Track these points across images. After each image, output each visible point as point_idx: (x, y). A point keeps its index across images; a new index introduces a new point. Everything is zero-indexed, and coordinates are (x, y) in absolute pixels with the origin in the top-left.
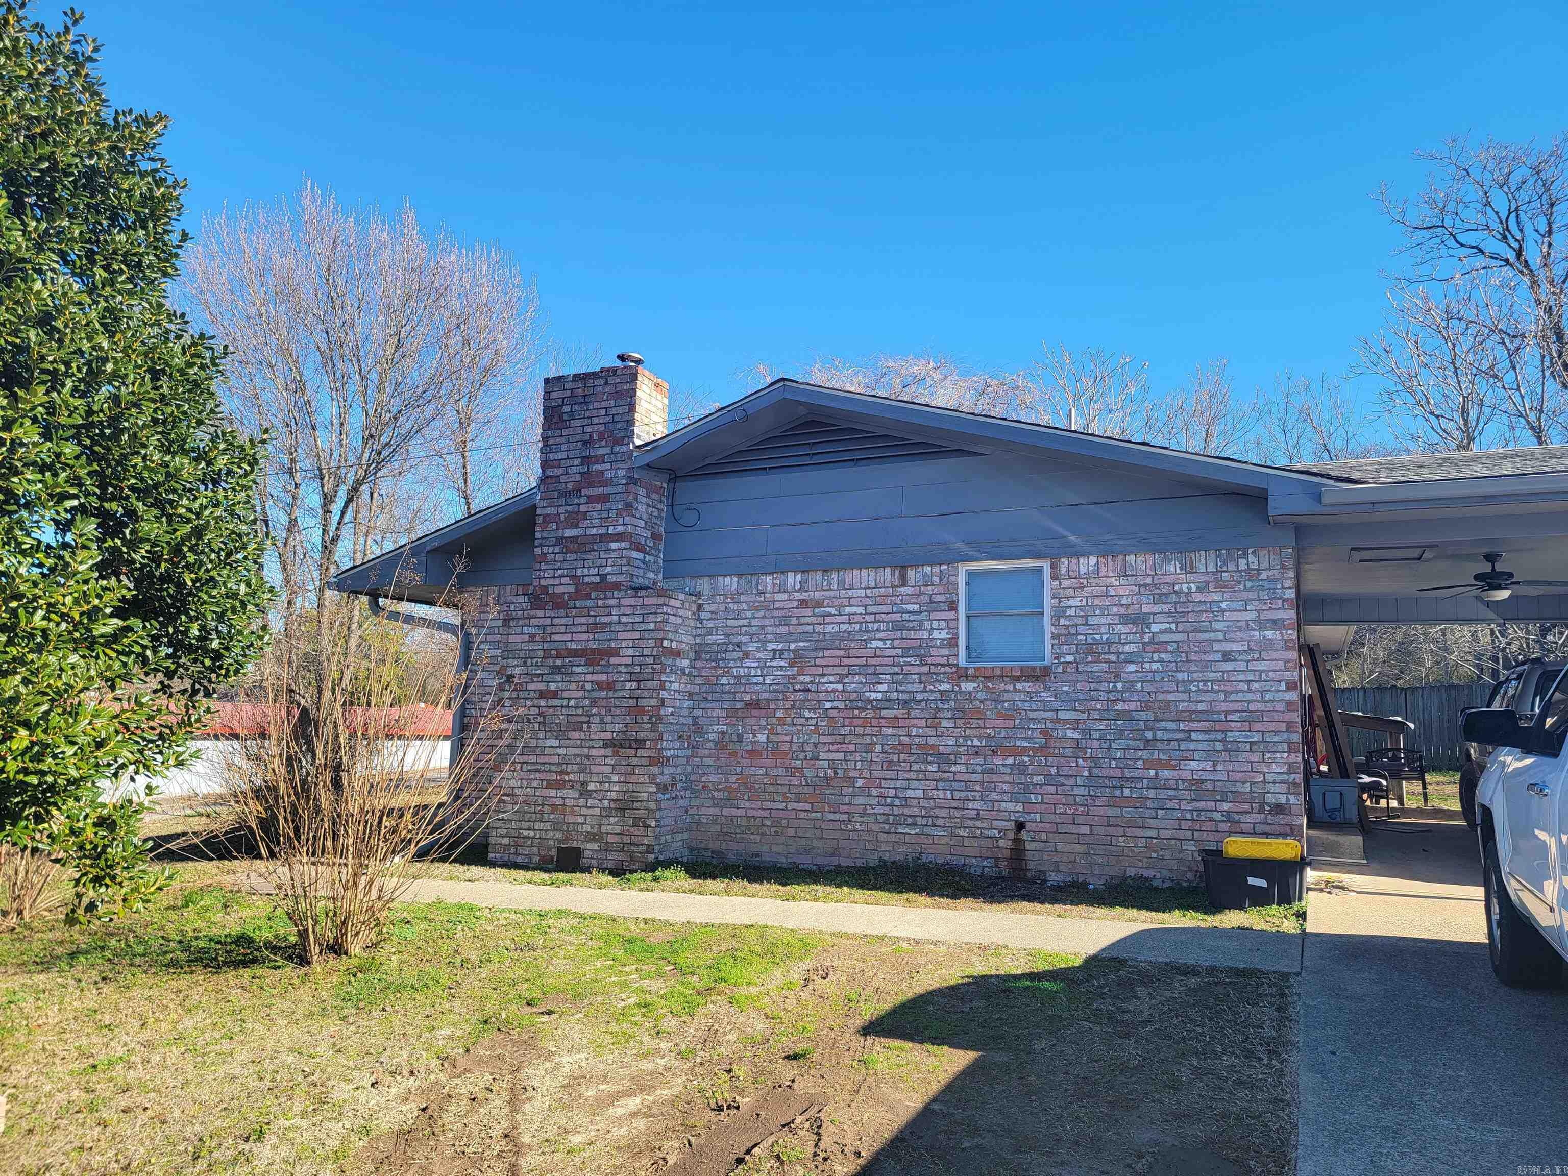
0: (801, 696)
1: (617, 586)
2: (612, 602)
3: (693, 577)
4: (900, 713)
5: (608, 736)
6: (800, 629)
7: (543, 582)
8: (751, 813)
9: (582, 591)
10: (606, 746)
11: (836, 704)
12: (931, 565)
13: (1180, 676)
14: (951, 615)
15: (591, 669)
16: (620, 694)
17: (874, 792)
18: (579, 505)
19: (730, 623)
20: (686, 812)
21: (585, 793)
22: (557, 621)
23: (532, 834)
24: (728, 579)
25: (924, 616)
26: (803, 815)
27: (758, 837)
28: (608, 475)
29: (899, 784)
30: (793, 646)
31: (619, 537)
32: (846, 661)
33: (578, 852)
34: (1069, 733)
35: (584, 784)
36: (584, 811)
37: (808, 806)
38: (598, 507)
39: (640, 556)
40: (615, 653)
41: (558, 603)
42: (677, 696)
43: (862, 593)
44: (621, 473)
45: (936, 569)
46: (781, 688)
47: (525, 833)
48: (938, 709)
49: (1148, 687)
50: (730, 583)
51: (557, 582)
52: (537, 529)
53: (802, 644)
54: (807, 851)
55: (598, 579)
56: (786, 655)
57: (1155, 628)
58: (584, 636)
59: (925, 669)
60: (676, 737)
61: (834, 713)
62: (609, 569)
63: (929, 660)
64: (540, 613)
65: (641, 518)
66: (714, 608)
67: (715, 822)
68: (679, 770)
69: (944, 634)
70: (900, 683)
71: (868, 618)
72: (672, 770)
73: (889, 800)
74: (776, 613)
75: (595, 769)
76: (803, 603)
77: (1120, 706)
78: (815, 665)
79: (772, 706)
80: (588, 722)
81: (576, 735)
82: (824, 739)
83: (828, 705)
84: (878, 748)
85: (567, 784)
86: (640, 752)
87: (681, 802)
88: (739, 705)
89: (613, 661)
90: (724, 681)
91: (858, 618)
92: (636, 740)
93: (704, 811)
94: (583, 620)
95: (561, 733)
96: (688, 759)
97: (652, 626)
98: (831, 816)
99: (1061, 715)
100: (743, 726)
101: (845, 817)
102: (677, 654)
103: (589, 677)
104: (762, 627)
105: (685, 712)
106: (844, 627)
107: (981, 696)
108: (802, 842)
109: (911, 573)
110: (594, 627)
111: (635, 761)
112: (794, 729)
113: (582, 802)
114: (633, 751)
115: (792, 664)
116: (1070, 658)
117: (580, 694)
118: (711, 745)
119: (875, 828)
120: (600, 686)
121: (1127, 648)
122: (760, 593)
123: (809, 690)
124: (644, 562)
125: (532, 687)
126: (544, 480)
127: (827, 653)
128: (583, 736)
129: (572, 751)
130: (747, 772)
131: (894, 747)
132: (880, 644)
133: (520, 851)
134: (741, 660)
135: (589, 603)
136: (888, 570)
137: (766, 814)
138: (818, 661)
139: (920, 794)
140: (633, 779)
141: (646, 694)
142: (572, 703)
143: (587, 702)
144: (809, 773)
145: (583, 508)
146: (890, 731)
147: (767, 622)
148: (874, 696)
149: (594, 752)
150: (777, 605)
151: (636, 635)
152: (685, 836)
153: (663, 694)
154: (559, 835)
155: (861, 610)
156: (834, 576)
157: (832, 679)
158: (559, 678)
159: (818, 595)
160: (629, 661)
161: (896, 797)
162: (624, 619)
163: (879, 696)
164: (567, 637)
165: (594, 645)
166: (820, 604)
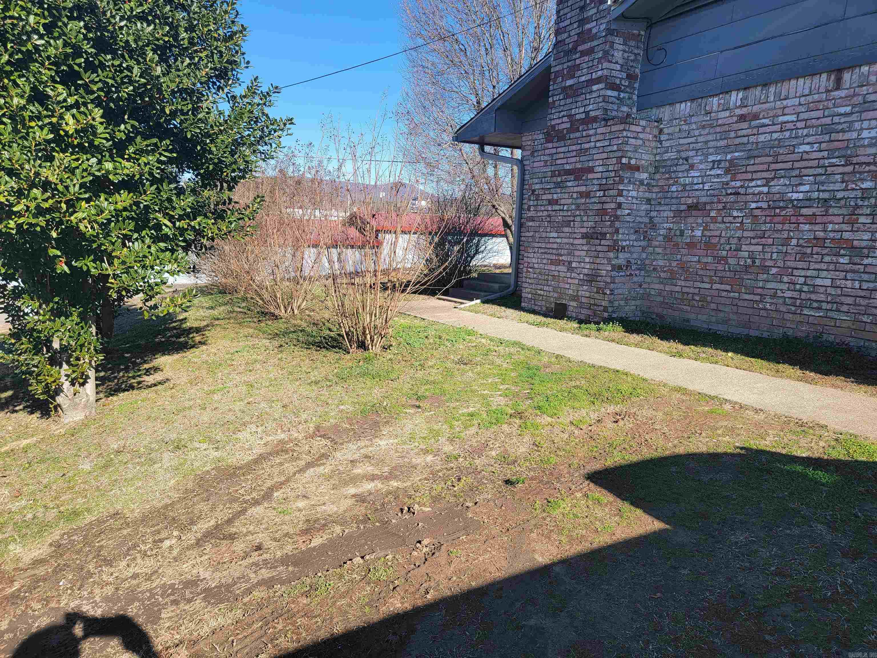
0: (732, 198)
1: (595, 119)
2: (591, 132)
3: (658, 107)
4: (818, 211)
5: (584, 230)
6: (737, 141)
7: (553, 123)
8: (685, 290)
9: (574, 126)
10: (583, 238)
11: (759, 204)
15: (577, 183)
16: (593, 200)
17: (785, 279)
18: (575, 59)
19: (682, 141)
20: (640, 286)
21: (570, 269)
22: (560, 150)
23: (542, 293)
24: (683, 105)
25: (854, 117)
26: (724, 294)
27: (689, 308)
28: (595, 30)
29: (809, 273)
30: (729, 157)
31: (598, 81)
32: (773, 166)
33: (564, 307)
35: (570, 263)
36: (570, 281)
37: (728, 288)
38: (586, 58)
39: (615, 93)
40: (591, 170)
41: (561, 137)
42: (634, 201)
43: (796, 101)
44: (602, 27)
46: (716, 192)
47: (539, 292)
48: (857, 206)
50: (685, 108)
51: (560, 121)
52: (551, 83)
53: (737, 154)
54: (726, 322)
55: (583, 116)
56: (723, 165)
58: (573, 160)
59: (849, 169)
60: (632, 231)
61: (757, 212)
62: (591, 107)
63: (855, 160)
64: (550, 145)
65: (616, 63)
66: (671, 130)
67: (660, 295)
68: (635, 256)
70: (823, 183)
71: (800, 125)
72: (627, 255)
73: (798, 287)
74: (718, 129)
75: (577, 253)
76: (742, 118)
78: (746, 172)
79: (708, 207)
80: (574, 221)
81: (566, 229)
82: (746, 234)
83: (754, 205)
84: (794, 242)
85: (561, 263)
86: (603, 242)
87: (635, 279)
88: (683, 207)
89: (590, 176)
91: (790, 126)
92: (600, 233)
93: (652, 286)
94: (574, 148)
95: (559, 227)
96: (644, 249)
97: (615, 148)
98: (747, 297)
100: (685, 224)
101: (758, 298)
102: (637, 168)
103: (576, 189)
104: (706, 142)
105: (643, 214)
106: (775, 136)
108: (722, 315)
109: (847, 76)
110: (582, 152)
111: (599, 248)
112: (723, 226)
113: (568, 275)
114: (598, 241)
115: (727, 171)
117: (570, 201)
118: (661, 238)
119: (783, 309)
120: (581, 195)
122: (707, 114)
123: (739, 194)
124: (618, 98)
125: (544, 197)
126: (556, 45)
127: (758, 160)
128: (570, 230)
129: (565, 241)
130: (684, 259)
131: (809, 240)
132: (807, 148)
133: (536, 303)
134: (687, 171)
135: (578, 134)
137: (696, 291)
138: (749, 168)
139: (828, 282)
140: (598, 261)
141: (609, 200)
142: (565, 208)
143: (573, 207)
144: (731, 261)
145: (578, 62)
146: (807, 227)
147: (710, 138)
148: (795, 196)
149: (576, 242)
150: (720, 122)
151: (605, 155)
152: (638, 303)
153: (620, 199)
154: (556, 295)
155: (793, 118)
156: (772, 89)
157: (759, 183)
158: (559, 190)
159: (756, 109)
160: (599, 175)
161: (805, 284)
162: (598, 144)
163: (801, 196)
164: (564, 161)
165: (579, 166)
166: (756, 117)
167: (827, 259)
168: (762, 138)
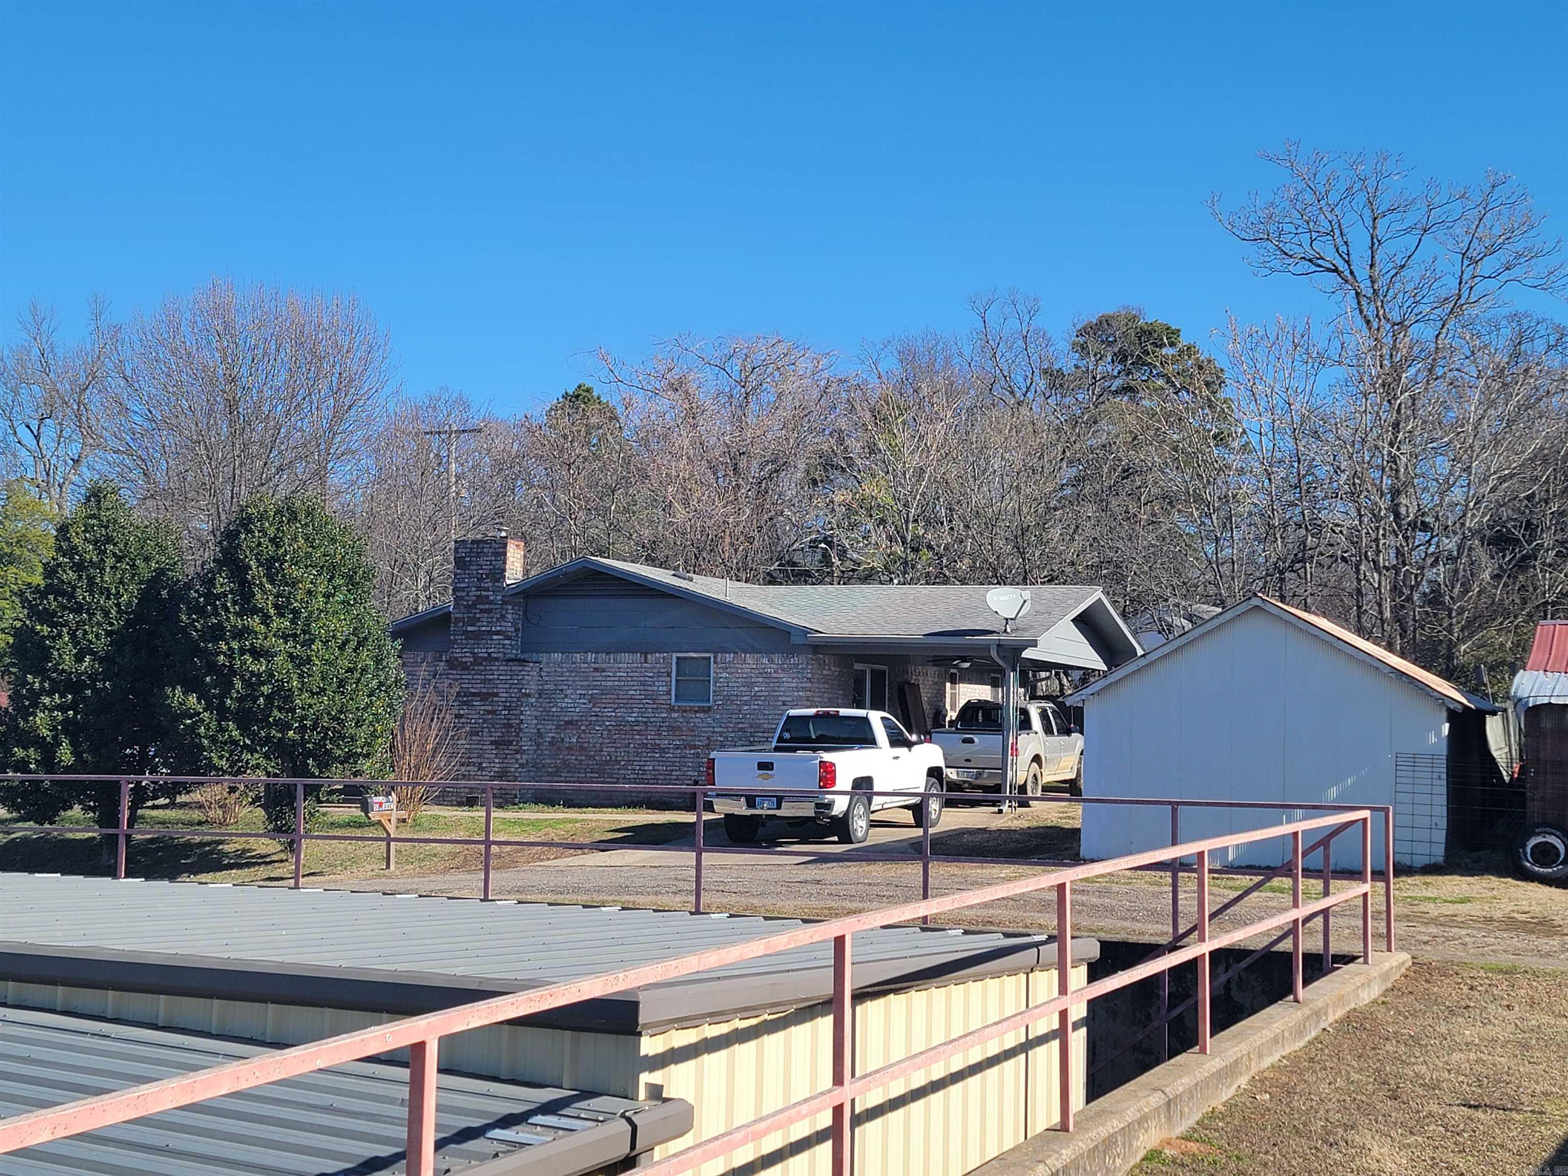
0: (594, 718)
1: (497, 659)
2: (494, 668)
3: (537, 653)
4: (643, 728)
5: (493, 739)
6: (594, 683)
7: (456, 655)
9: (477, 661)
10: (492, 744)
11: (611, 723)
12: (659, 653)
13: (766, 712)
14: (668, 679)
15: (483, 703)
16: (499, 717)
17: (629, 767)
18: (475, 613)
19: (557, 678)
21: (481, 769)
22: (464, 677)
25: (655, 679)
28: (491, 598)
29: (641, 763)
30: (590, 692)
31: (498, 633)
33: (476, 799)
34: (719, 738)
35: (480, 764)
36: (479, 778)
37: (597, 775)
38: (486, 615)
39: (509, 642)
40: (496, 695)
41: (464, 667)
42: (529, 718)
43: (626, 665)
44: (499, 598)
45: (662, 655)
46: (584, 714)
47: (447, 790)
48: (661, 726)
49: (752, 717)
50: (557, 656)
51: (463, 655)
52: (452, 625)
53: (595, 691)
54: (596, 797)
55: (486, 655)
56: (587, 697)
57: (756, 689)
58: (479, 686)
59: (655, 706)
60: (529, 739)
61: (610, 727)
62: (492, 650)
63: (657, 701)
64: (455, 672)
65: (509, 622)
66: (548, 670)
68: (531, 756)
69: (664, 689)
70: (643, 713)
71: (629, 679)
72: (526, 756)
73: (636, 771)
74: (582, 674)
75: (486, 756)
76: (596, 670)
77: (740, 726)
78: (601, 702)
79: (579, 723)
80: (482, 732)
81: (475, 738)
82: (605, 741)
83: (608, 723)
84: (632, 746)
85: (470, 765)
86: (510, 748)
87: (531, 773)
88: (562, 723)
89: (495, 699)
90: (554, 710)
91: (623, 678)
92: (508, 741)
93: (543, 777)
94: (478, 677)
96: (535, 750)
97: (516, 682)
98: (608, 780)
99: (716, 730)
100: (564, 734)
101: (615, 780)
102: (529, 695)
104: (574, 681)
105: (533, 726)
106: (616, 683)
107: (680, 720)
109: (649, 656)
110: (485, 681)
111: (507, 752)
112: (590, 735)
113: (479, 773)
114: (506, 747)
115: (590, 702)
116: (720, 702)
117: (477, 716)
118: (547, 744)
120: (489, 712)
121: (744, 698)
122: (573, 663)
123: (598, 716)
124: (510, 645)
126: (455, 598)
127: (608, 696)
128: (478, 738)
130: (566, 758)
131: (639, 745)
132: (634, 692)
134: (563, 698)
135: (482, 668)
136: (639, 655)
138: (603, 701)
139: (651, 768)
140: (506, 761)
141: (513, 717)
142: (473, 721)
143: (481, 721)
145: (478, 616)
146: (638, 737)
147: (577, 679)
148: (630, 719)
149: (485, 747)
150: (582, 670)
151: (508, 686)
153: (522, 717)
154: (466, 790)
155: (625, 674)
156: (612, 656)
157: (610, 710)
158: (465, 707)
159: (604, 666)
160: (504, 699)
162: (501, 677)
163: (633, 719)
164: (470, 686)
165: (484, 691)
166: (604, 671)
167: (649, 755)
168: (609, 684)
